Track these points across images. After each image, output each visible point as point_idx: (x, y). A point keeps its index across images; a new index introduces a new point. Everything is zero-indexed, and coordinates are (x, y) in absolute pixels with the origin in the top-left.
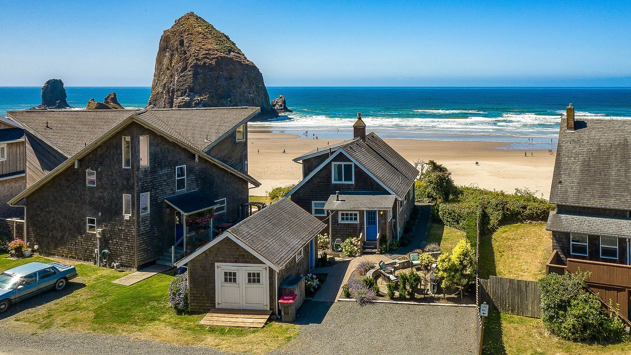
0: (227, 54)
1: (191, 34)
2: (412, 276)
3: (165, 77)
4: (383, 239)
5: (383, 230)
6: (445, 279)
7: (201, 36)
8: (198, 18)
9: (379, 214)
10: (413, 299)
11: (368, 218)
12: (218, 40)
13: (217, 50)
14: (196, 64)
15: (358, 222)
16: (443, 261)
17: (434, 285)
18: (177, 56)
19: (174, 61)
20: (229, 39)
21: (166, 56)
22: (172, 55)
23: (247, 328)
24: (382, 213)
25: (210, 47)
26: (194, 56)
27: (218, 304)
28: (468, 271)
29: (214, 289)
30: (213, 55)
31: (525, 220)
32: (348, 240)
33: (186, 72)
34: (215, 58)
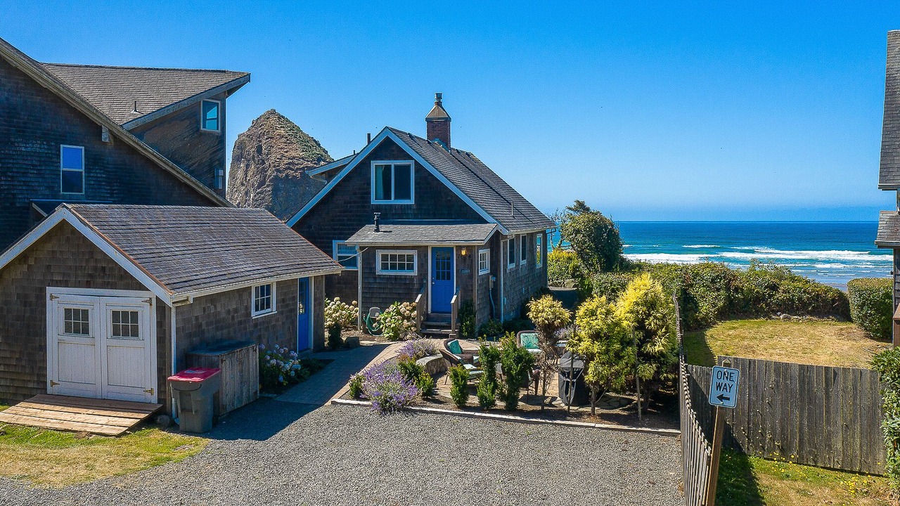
0: (315, 163)
1: (271, 138)
2: (511, 351)
3: (238, 195)
4: (466, 309)
5: (466, 289)
6: (597, 359)
7: (284, 140)
8: (280, 117)
9: (459, 255)
10: (512, 409)
11: (436, 264)
12: (305, 145)
13: (303, 158)
14: (277, 176)
15: (415, 273)
16: (593, 313)
17: (568, 382)
18: (253, 167)
19: (250, 173)
20: (319, 145)
21: (240, 168)
22: (247, 166)
23: (84, 434)
24: (463, 253)
25: (293, 154)
26: (274, 167)
27: (53, 384)
28: (658, 346)
29: (43, 348)
30: (297, 164)
31: (775, 312)
32: (392, 307)
33: (264, 188)
34: (300, 169)
